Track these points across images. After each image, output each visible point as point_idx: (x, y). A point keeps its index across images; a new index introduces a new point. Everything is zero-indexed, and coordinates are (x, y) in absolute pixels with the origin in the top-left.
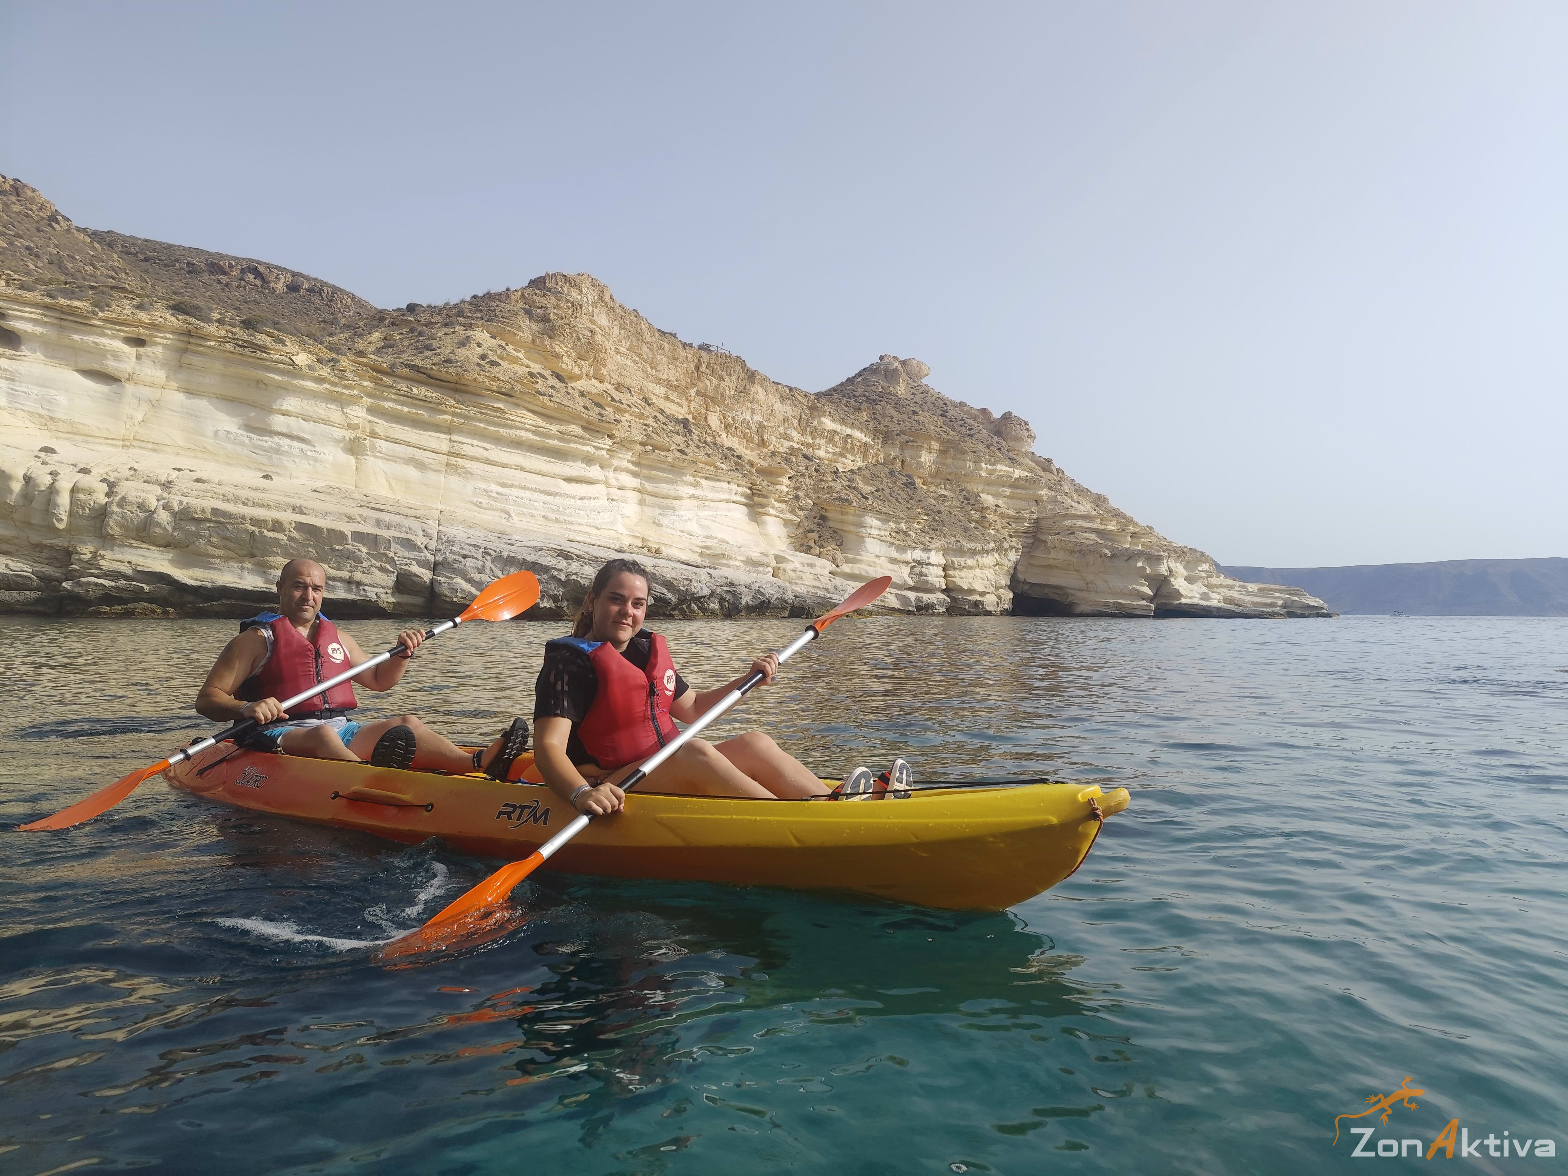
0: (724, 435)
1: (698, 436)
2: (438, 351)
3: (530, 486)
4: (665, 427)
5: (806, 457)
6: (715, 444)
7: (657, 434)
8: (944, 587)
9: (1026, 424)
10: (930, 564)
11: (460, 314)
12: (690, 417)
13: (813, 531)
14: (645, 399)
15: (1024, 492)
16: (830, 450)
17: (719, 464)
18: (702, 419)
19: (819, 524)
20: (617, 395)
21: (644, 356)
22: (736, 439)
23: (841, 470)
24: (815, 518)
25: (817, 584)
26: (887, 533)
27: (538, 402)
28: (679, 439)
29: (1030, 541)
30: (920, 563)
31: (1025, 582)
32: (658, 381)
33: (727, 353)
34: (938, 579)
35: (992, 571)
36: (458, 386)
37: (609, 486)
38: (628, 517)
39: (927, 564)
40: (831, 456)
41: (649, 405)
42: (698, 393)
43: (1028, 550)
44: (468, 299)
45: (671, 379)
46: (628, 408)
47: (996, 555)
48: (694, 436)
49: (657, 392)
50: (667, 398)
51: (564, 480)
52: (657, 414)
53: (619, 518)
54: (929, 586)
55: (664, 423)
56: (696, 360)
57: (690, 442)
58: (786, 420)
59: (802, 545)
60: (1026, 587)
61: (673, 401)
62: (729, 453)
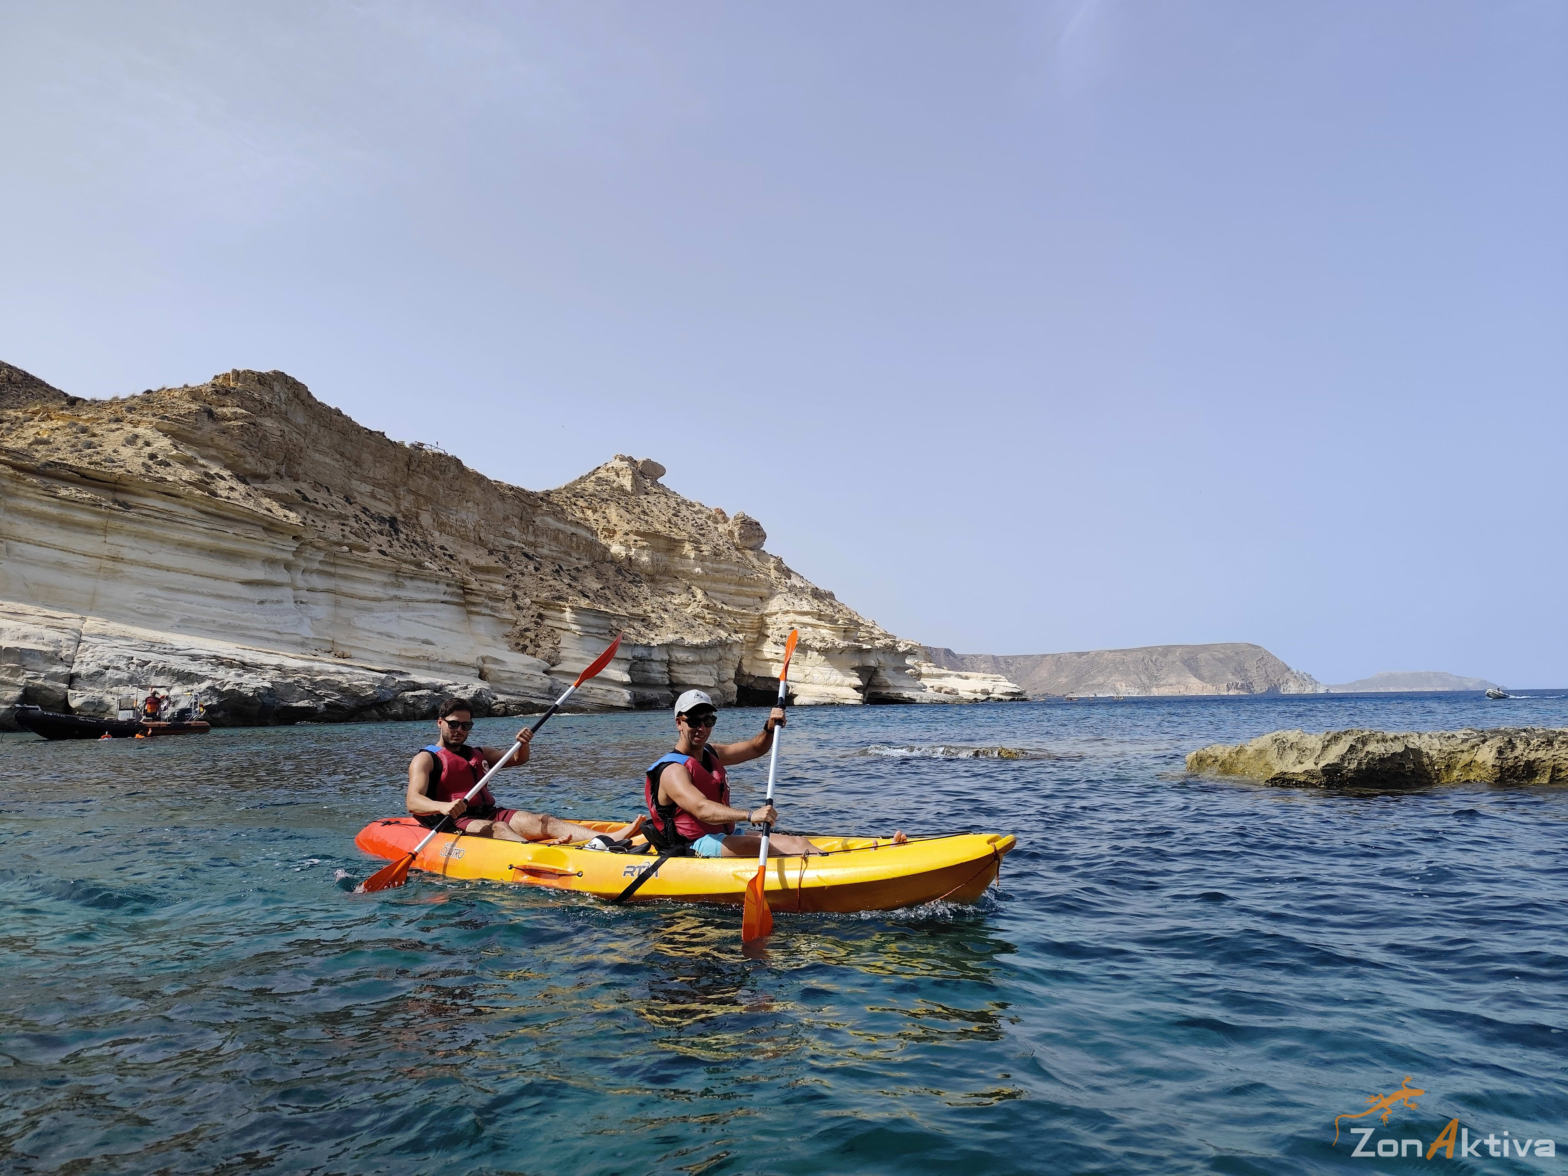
0: (437, 534)
1: (407, 535)
2: (99, 449)
3: (199, 590)
4: (366, 526)
5: (526, 555)
6: (425, 543)
7: (355, 534)
8: (668, 682)
9: (757, 524)
10: (652, 660)
11: (130, 410)
12: (400, 517)
13: (529, 630)
14: (347, 499)
15: (749, 589)
16: (554, 549)
17: (426, 563)
18: (412, 519)
19: (536, 623)
20: (311, 494)
21: (347, 454)
22: (451, 538)
23: (564, 568)
24: (533, 616)
25: (528, 684)
26: (607, 631)
27: (211, 503)
28: (383, 540)
29: (756, 636)
30: (641, 659)
31: (750, 676)
32: (364, 479)
33: (443, 452)
34: (660, 676)
35: (715, 666)
36: (117, 486)
37: (296, 589)
38: (319, 620)
39: (649, 661)
40: (554, 554)
41: (351, 504)
42: (409, 491)
43: (754, 644)
44: (139, 393)
45: (379, 477)
46: (324, 508)
47: (720, 651)
48: (401, 535)
49: (362, 490)
50: (373, 496)
51: (242, 583)
52: (358, 513)
53: (307, 621)
54: (652, 682)
55: (366, 523)
56: (406, 459)
57: (395, 543)
58: (506, 518)
59: (518, 644)
60: (751, 681)
61: (380, 500)
62: (440, 552)
